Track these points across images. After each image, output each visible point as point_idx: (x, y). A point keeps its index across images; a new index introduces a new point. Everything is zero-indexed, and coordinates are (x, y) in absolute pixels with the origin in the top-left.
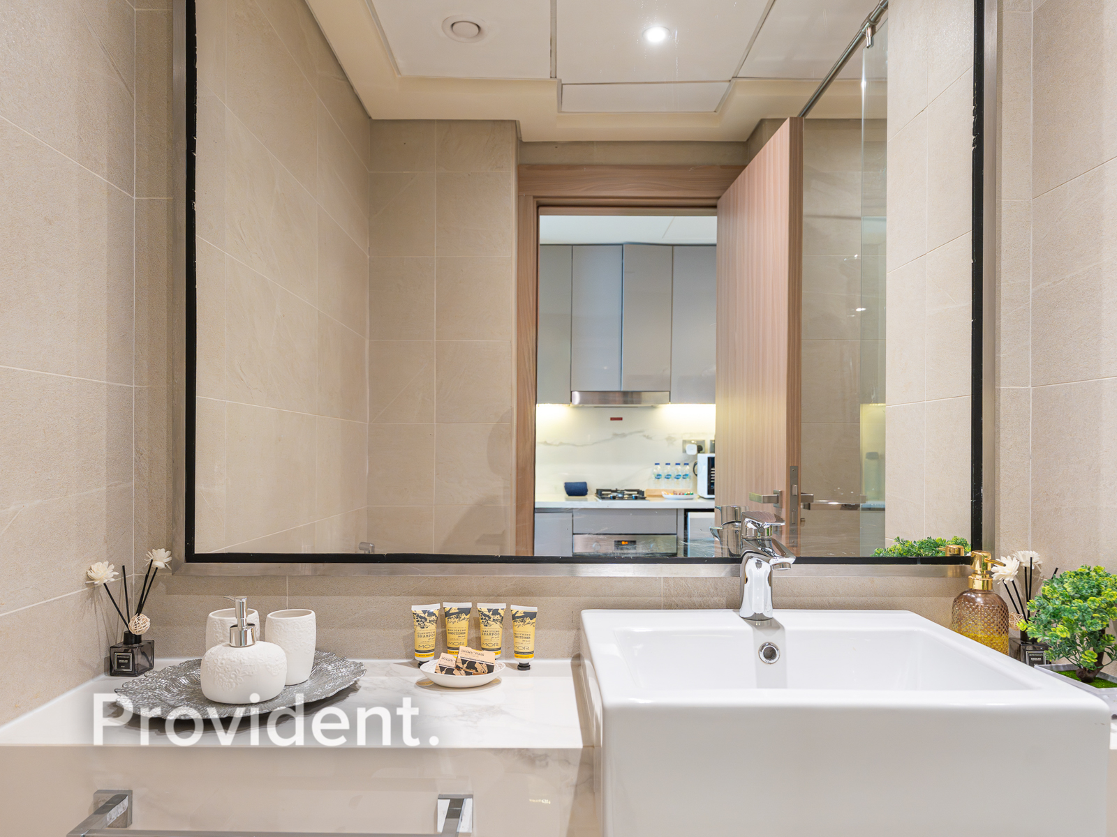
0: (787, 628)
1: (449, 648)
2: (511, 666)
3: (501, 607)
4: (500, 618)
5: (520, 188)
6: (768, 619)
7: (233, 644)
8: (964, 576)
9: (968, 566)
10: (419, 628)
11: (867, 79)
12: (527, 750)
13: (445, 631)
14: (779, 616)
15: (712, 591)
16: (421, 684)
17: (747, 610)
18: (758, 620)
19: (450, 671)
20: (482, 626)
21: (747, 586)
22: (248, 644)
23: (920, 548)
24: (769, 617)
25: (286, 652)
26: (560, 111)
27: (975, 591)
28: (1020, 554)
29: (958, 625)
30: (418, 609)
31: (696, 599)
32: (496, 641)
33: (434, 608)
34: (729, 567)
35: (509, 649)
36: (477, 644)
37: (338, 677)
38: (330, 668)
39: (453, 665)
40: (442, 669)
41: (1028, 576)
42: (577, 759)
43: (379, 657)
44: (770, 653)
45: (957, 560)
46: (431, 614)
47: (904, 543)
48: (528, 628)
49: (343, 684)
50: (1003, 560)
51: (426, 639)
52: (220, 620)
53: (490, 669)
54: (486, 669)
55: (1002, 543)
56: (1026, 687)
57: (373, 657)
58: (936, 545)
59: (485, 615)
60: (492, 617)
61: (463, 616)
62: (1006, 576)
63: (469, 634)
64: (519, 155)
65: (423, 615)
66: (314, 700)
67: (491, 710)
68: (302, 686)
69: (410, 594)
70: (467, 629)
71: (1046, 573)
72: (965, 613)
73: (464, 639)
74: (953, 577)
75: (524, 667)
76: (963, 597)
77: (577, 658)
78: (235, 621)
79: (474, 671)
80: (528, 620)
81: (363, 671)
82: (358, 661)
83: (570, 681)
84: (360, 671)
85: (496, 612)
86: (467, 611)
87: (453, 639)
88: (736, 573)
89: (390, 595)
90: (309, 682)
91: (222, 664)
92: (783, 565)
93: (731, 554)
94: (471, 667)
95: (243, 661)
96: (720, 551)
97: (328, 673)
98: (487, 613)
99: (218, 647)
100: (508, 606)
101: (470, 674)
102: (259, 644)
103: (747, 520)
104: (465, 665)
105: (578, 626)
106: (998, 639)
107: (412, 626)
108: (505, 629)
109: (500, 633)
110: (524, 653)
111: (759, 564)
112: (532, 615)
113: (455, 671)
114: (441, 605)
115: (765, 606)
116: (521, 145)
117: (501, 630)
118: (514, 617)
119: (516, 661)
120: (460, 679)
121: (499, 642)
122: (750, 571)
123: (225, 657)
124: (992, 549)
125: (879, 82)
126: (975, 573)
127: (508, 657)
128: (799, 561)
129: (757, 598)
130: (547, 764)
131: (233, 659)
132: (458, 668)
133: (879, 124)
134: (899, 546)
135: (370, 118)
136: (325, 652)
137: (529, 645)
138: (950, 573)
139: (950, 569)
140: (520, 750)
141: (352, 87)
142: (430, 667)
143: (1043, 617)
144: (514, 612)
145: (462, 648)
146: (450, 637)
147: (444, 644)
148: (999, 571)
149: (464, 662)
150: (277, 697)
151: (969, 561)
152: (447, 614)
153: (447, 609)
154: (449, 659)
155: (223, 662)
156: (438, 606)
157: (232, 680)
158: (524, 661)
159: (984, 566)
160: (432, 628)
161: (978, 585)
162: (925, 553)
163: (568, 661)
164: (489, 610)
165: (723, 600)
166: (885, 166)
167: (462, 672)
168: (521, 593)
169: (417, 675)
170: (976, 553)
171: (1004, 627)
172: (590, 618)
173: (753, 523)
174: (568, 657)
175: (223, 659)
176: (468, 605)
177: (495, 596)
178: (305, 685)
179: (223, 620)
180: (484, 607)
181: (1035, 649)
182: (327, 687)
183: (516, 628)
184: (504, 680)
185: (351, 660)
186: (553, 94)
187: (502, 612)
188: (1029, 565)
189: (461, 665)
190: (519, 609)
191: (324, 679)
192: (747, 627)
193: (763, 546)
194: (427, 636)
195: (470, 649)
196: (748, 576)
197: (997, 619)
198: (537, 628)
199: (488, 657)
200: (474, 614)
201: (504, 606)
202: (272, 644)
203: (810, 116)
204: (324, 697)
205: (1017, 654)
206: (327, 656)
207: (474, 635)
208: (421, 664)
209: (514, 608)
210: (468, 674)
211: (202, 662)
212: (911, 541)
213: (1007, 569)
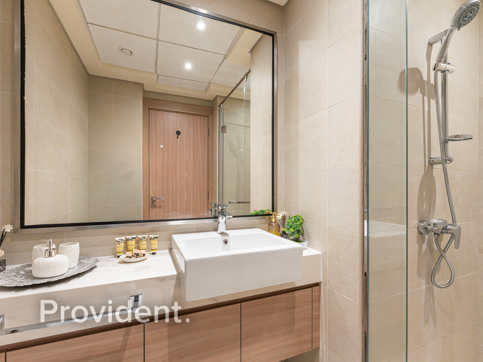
0: (230, 235)
1: (128, 250)
2: (150, 254)
3: (146, 236)
4: (146, 239)
5: (144, 105)
6: (225, 233)
7: (47, 256)
8: (270, 219)
9: (271, 216)
10: (118, 245)
11: (245, 89)
12: (160, 277)
13: (127, 245)
14: (228, 232)
15: (209, 226)
16: (119, 263)
17: (219, 231)
18: (222, 234)
19: (130, 257)
20: (140, 242)
21: (219, 225)
22: (53, 256)
23: (260, 212)
24: (225, 232)
25: (68, 257)
26: (157, 82)
27: (273, 222)
28: (282, 212)
29: (269, 230)
30: (117, 239)
31: (205, 229)
32: (145, 246)
33: (123, 238)
34: (214, 220)
35: (149, 249)
36: (138, 248)
37: (89, 263)
38: (85, 261)
39: (131, 255)
40: (127, 257)
41: (284, 218)
42: (175, 277)
43: (102, 256)
44: (226, 242)
45: (269, 215)
46: (122, 240)
47: (255, 211)
48: (155, 242)
49: (91, 266)
50: (279, 214)
51: (121, 248)
52: (39, 249)
53: (144, 255)
54: (143, 255)
55: (278, 210)
56: (286, 244)
57: (100, 256)
58: (263, 211)
59: (141, 239)
60: (143, 239)
61: (133, 240)
62: (279, 218)
63: (135, 245)
64: (143, 94)
65: (119, 241)
66: (82, 272)
67: (147, 267)
68: (74, 268)
69: (114, 234)
70: (134, 244)
71: (287, 217)
72: (271, 228)
73: (134, 247)
74: (268, 219)
75: (154, 254)
76: (270, 224)
77: (171, 249)
78: (47, 248)
79: (138, 257)
80: (155, 239)
81: (99, 261)
82: (96, 258)
83: (169, 256)
84: (97, 261)
85: (144, 238)
86: (134, 238)
87: (130, 247)
88: (216, 221)
89: (107, 235)
90: (77, 267)
91: (42, 264)
92: (229, 218)
93: (214, 216)
94: (137, 255)
95: (51, 262)
96: (211, 215)
97: (85, 263)
98: (142, 238)
99: (39, 258)
100: (149, 236)
101: (137, 257)
102: (57, 255)
103: (219, 206)
104: (136, 255)
105: (171, 240)
106: (278, 234)
107: (115, 244)
108: (147, 243)
109: (146, 244)
110: (154, 249)
111: (222, 218)
112: (157, 238)
113: (132, 257)
114: (126, 237)
115: (224, 229)
116: (144, 91)
117: (146, 243)
118: (151, 239)
119: (151, 252)
120: (134, 259)
121: (146, 247)
122: (220, 220)
123: (44, 261)
124: (276, 212)
125: (248, 91)
126: (273, 218)
127: (148, 251)
128: (234, 217)
129: (222, 228)
130: (166, 280)
131: (47, 262)
132: (133, 256)
133: (248, 102)
134: (255, 212)
135: (88, 74)
136: (82, 256)
137: (156, 247)
138: (267, 218)
139: (267, 217)
140: (157, 278)
141: (82, 62)
142: (123, 257)
143: (288, 227)
144: (150, 237)
145: (134, 250)
146: (128, 247)
147: (126, 249)
148: (278, 217)
149: (135, 254)
150: (65, 273)
151: (271, 215)
152: (128, 240)
153: (128, 238)
154: (129, 254)
155: (43, 263)
156: (124, 237)
157: (47, 269)
158: (154, 252)
159: (275, 216)
160: (122, 245)
161: (274, 221)
162: (261, 213)
163: (168, 251)
164: (142, 237)
165: (212, 229)
166: (250, 113)
167: (135, 257)
168: (153, 231)
169: (118, 260)
170: (273, 213)
171: (279, 231)
172: (175, 237)
173: (221, 207)
174: (167, 249)
175: (43, 262)
176: (135, 236)
177: (144, 233)
178: (76, 268)
179: (41, 249)
180: (140, 236)
181: (285, 235)
182: (86, 267)
183: (151, 242)
184: (148, 258)
185: (93, 258)
186: (156, 77)
187: (146, 238)
188: (284, 215)
189: (134, 255)
190: (152, 236)
191: (83, 265)
192: (220, 236)
193: (224, 213)
194: (121, 247)
195: (137, 250)
196: (220, 221)
197: (278, 229)
198: (158, 241)
199: (143, 252)
200: (137, 239)
201: (147, 235)
202: (63, 255)
203: (230, 96)
204: (85, 271)
205: (282, 236)
206: (83, 258)
207: (137, 246)
208: (118, 257)
209: (151, 236)
210: (136, 257)
211: (32, 264)
212: (257, 211)
213: (279, 216)
